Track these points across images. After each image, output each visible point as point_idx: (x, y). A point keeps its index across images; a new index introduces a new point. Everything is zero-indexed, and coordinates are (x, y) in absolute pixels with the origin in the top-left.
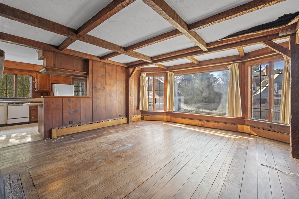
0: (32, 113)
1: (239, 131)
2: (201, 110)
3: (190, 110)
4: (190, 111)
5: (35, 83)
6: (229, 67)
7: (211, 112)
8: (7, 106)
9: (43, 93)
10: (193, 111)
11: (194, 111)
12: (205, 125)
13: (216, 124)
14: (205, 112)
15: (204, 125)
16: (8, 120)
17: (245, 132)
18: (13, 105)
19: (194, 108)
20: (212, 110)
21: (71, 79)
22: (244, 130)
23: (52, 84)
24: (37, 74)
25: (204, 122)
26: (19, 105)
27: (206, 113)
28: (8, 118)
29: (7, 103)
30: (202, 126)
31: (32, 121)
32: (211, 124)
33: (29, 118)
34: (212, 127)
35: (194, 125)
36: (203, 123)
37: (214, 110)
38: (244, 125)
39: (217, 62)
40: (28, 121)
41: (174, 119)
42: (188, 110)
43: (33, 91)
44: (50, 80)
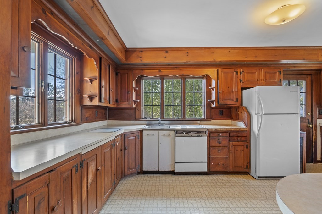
0: (212, 154)
5: (213, 89)
8: (175, 137)
9: (224, 110)
16: (176, 164)
18: (182, 134)
21: (280, 74)
23: (243, 89)
24: (216, 70)
26: (191, 136)
28: (176, 161)
29: (174, 131)
31: (211, 170)
33: (206, 163)
40: (206, 170)
43: (209, 105)
44: (239, 81)
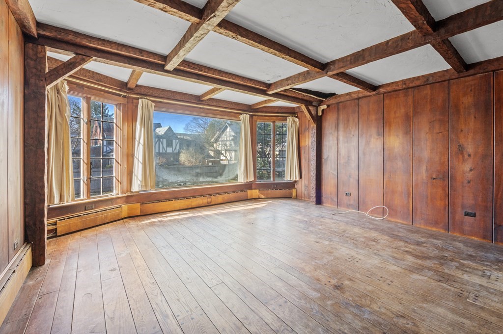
1: (249, 198)
2: (201, 180)
3: (182, 182)
4: (182, 184)
6: (241, 117)
7: (215, 180)
10: (187, 184)
11: (189, 183)
12: (212, 201)
13: (226, 197)
14: (206, 182)
15: (210, 203)
17: (253, 197)
19: (190, 178)
20: (216, 177)
22: (252, 196)
25: (210, 198)
27: (209, 182)
30: (207, 205)
32: (220, 198)
34: (222, 202)
35: (195, 206)
36: (209, 200)
37: (219, 177)
38: (252, 189)
39: (227, 107)
41: (151, 207)
42: (178, 183)
